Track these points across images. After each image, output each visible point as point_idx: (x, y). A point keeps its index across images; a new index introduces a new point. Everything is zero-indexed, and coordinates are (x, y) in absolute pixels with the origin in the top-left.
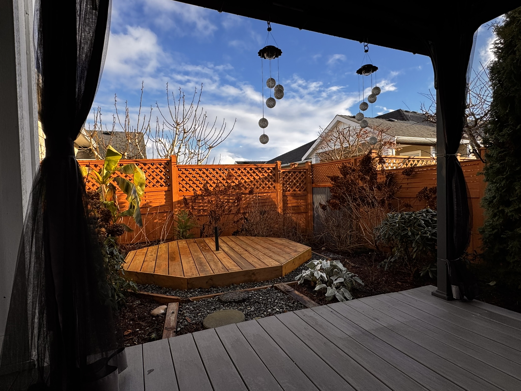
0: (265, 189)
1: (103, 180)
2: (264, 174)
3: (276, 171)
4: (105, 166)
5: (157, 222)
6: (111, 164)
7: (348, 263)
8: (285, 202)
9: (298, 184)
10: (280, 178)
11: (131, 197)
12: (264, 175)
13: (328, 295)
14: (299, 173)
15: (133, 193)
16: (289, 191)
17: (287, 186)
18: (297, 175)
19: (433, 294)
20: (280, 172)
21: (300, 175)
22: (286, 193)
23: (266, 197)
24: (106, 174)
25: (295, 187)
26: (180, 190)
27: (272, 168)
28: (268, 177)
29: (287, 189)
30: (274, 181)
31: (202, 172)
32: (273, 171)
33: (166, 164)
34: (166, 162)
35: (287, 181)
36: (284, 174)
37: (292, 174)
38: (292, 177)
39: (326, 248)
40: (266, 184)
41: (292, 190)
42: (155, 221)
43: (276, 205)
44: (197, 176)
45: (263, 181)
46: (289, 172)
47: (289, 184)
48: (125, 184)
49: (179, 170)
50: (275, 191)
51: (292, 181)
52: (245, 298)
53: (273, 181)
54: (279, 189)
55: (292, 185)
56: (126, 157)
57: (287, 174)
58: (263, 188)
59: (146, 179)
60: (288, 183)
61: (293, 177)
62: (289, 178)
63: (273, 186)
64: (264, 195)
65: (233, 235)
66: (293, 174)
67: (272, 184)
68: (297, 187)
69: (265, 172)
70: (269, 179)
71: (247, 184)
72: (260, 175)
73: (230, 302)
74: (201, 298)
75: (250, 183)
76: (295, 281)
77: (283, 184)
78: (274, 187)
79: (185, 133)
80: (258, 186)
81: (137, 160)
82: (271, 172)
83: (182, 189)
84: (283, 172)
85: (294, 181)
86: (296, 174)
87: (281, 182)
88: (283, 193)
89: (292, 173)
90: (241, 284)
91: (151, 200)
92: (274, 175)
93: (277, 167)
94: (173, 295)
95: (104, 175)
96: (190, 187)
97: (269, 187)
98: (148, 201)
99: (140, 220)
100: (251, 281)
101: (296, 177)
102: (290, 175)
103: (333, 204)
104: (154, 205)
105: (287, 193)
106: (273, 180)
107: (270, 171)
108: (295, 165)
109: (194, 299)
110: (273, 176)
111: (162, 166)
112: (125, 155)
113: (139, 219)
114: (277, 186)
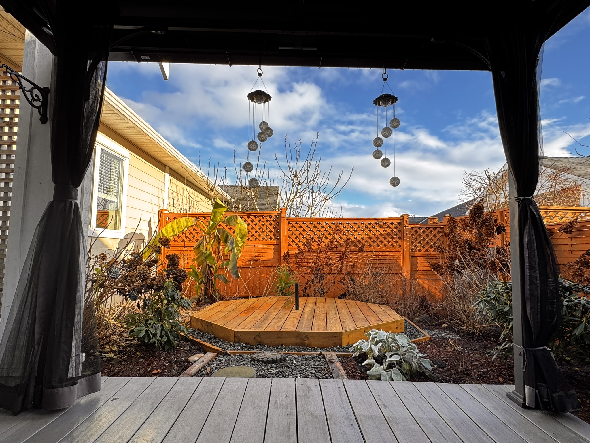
0: (387, 247)
1: (209, 230)
2: (386, 229)
3: (402, 227)
4: (212, 218)
5: (264, 276)
6: (217, 216)
7: (451, 344)
8: (413, 265)
9: (432, 243)
10: (406, 235)
11: (227, 248)
12: (386, 231)
13: (371, 373)
14: (433, 229)
15: (230, 244)
16: (420, 250)
17: (417, 245)
18: (431, 231)
19: (509, 396)
20: (407, 228)
21: (434, 232)
22: (415, 253)
23: (388, 257)
24: (213, 225)
25: (428, 247)
26: (289, 244)
27: (397, 222)
28: (391, 233)
29: (417, 248)
30: (400, 238)
31: (313, 225)
32: (398, 226)
33: (277, 217)
34: (276, 214)
35: (416, 239)
36: (413, 229)
37: (424, 231)
38: (424, 233)
39: (448, 325)
40: (389, 242)
41: (423, 250)
42: (263, 275)
43: (401, 267)
44: (308, 230)
45: (385, 238)
46: (420, 228)
47: (420, 242)
48: (225, 234)
49: (289, 223)
50: (400, 250)
51: (424, 239)
52: (276, 359)
53: (398, 238)
54: (406, 248)
55: (423, 244)
56: (240, 210)
57: (416, 231)
58: (385, 245)
59: (249, 232)
60: (418, 241)
61: (426, 234)
62: (420, 235)
63: (398, 244)
64: (386, 254)
65: (339, 298)
66: (426, 230)
67: (396, 242)
68: (431, 247)
69: (387, 228)
70: (393, 235)
71: (365, 240)
72: (382, 230)
73: (258, 361)
74: (239, 353)
75: (368, 240)
76: (349, 352)
77: (412, 242)
78: (400, 245)
79: (299, 184)
80: (379, 243)
81: (248, 212)
82: (396, 228)
83: (291, 243)
84: (412, 228)
85: (427, 239)
86: (429, 230)
87: (408, 240)
88: (410, 253)
89: (423, 229)
90: (290, 346)
91: (259, 254)
92: (400, 231)
93: (403, 221)
94: (217, 346)
95: (210, 226)
96: (300, 241)
97: (392, 245)
98: (256, 254)
99: (236, 272)
100: (303, 345)
101: (429, 234)
102: (422, 231)
103: (434, 266)
104: (261, 259)
105: (417, 254)
106: (398, 236)
107: (394, 226)
108: (434, 220)
109: (231, 353)
110: (398, 233)
111: (272, 219)
112: (239, 208)
113: (235, 270)
114: (403, 245)
